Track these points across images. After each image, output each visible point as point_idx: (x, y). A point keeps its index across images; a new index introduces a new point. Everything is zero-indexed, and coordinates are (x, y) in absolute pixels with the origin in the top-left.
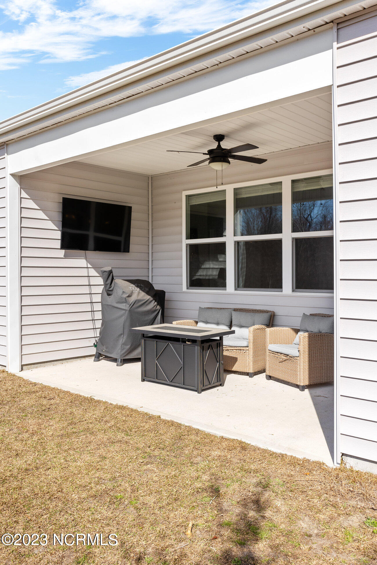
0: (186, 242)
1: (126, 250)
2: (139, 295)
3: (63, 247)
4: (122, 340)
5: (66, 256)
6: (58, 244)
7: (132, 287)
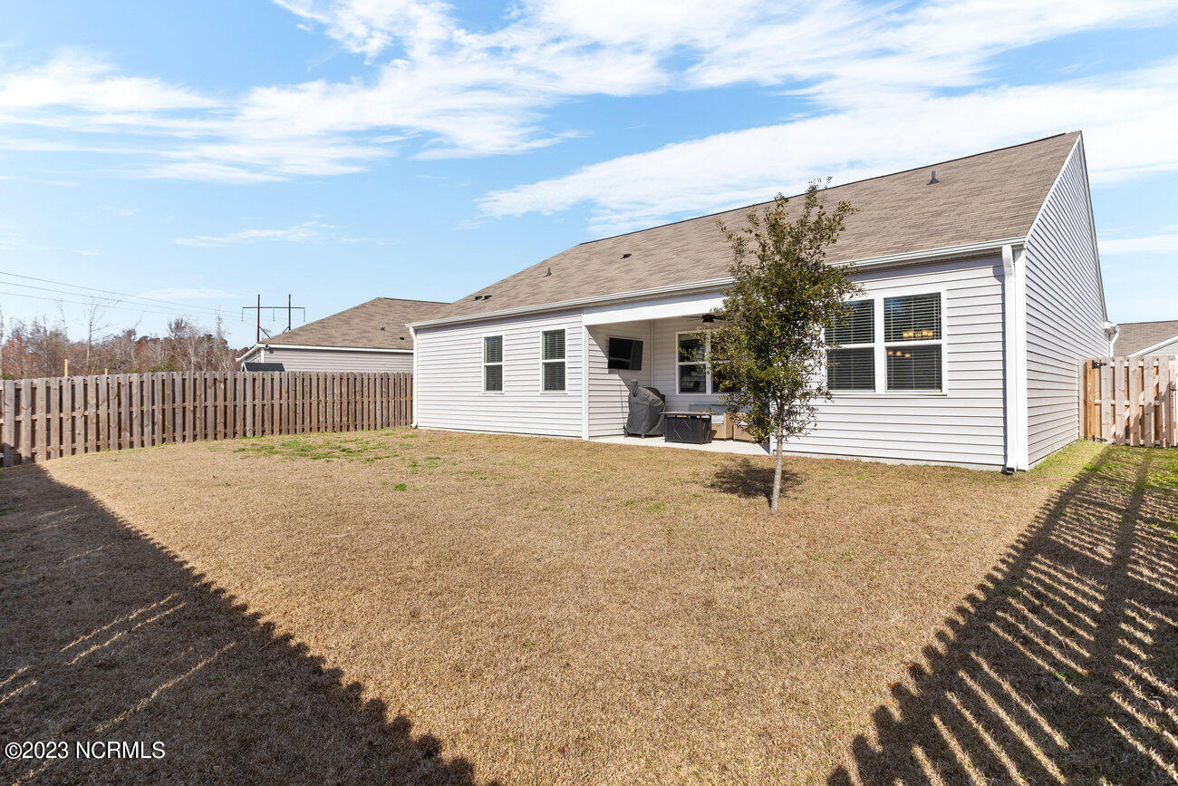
0: (678, 364)
1: (639, 368)
2: (652, 396)
3: (609, 367)
4: (644, 424)
5: (610, 373)
6: (606, 366)
7: (648, 391)
